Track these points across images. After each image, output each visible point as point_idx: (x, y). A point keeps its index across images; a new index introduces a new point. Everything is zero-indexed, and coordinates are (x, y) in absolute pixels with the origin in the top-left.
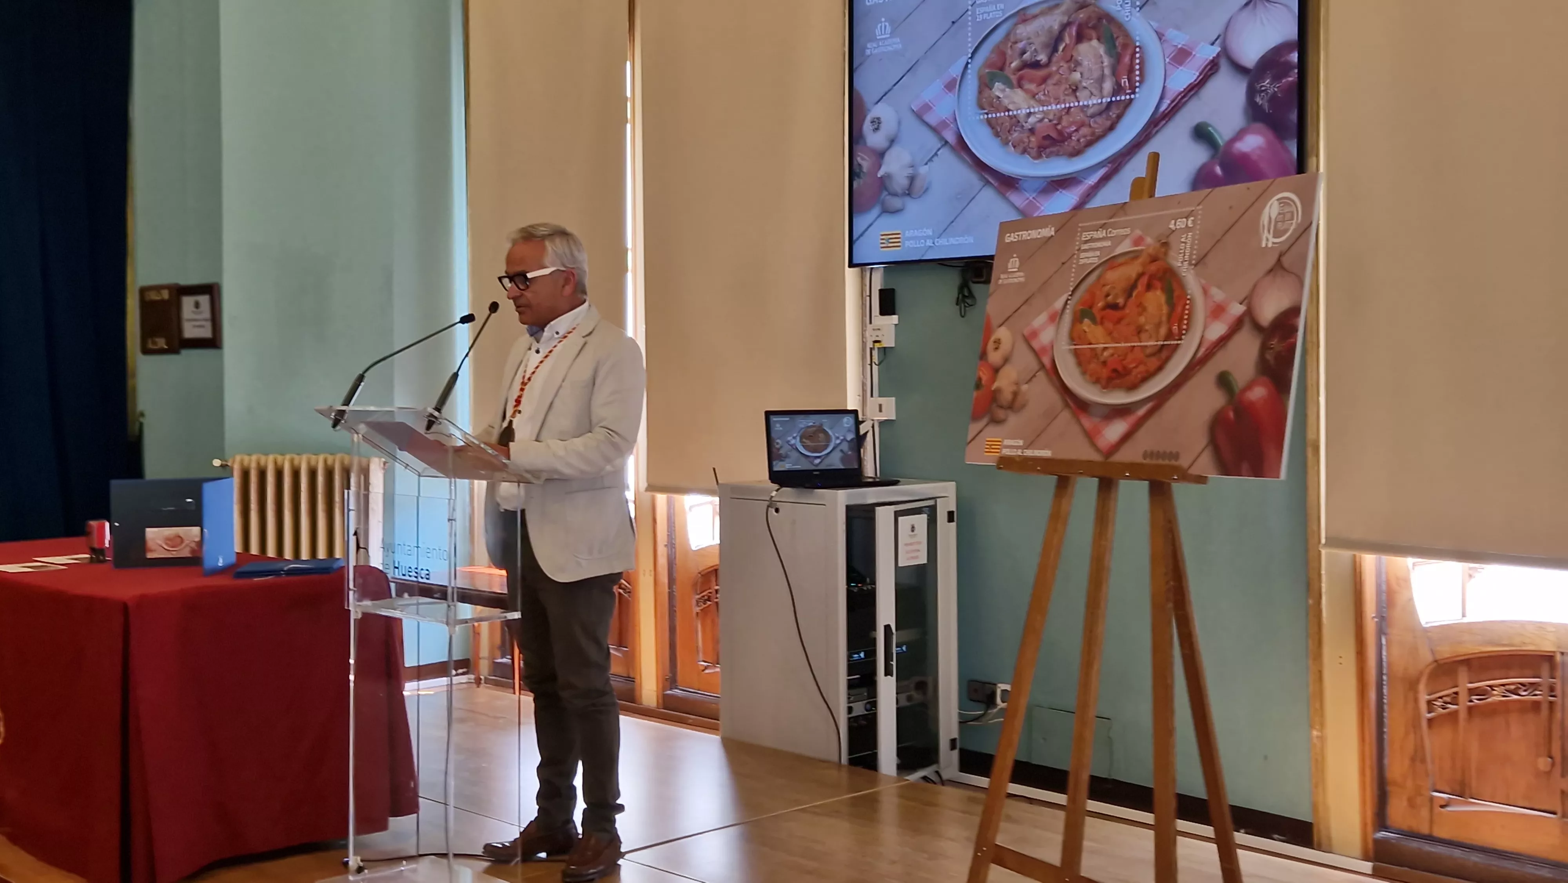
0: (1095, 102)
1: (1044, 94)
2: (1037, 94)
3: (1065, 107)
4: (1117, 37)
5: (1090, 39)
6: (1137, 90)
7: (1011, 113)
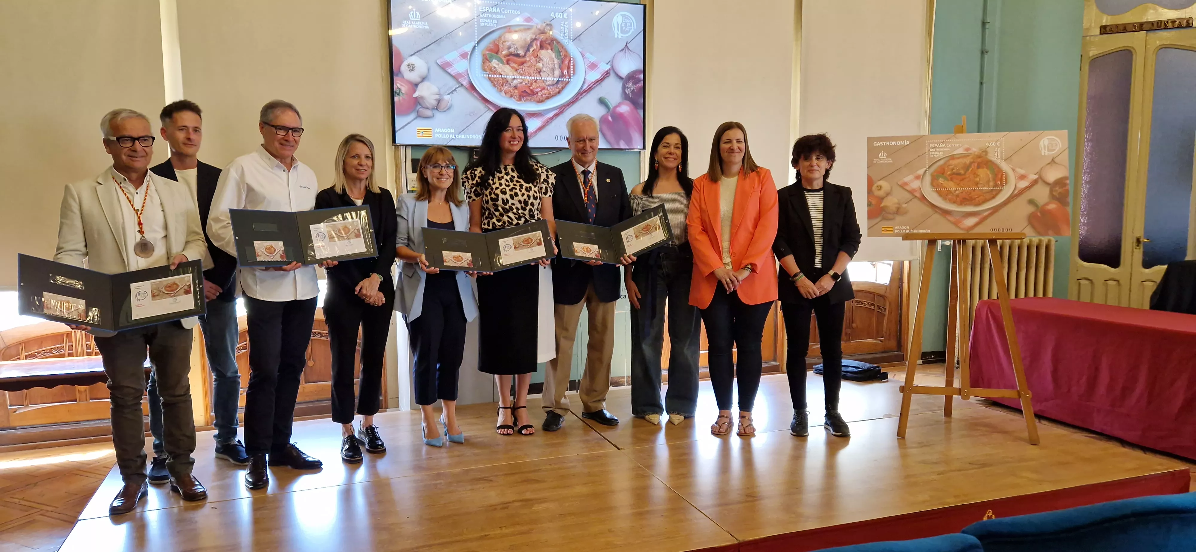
0: (550, 79)
1: (522, 71)
2: (518, 69)
3: (534, 79)
4: (561, 51)
5: (548, 49)
6: (572, 77)
7: (503, 76)
